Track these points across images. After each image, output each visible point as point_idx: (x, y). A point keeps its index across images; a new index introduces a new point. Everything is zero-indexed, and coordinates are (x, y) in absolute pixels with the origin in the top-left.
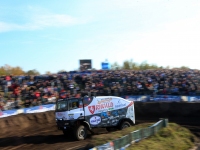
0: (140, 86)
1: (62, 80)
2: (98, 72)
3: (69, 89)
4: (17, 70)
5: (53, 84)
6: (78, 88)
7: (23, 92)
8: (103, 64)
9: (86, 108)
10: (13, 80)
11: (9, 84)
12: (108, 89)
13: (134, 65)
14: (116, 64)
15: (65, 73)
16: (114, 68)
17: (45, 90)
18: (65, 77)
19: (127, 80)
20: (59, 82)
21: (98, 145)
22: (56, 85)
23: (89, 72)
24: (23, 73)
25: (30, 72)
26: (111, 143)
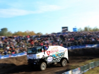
0: (93, 40)
1: (53, 37)
2: (71, 33)
3: (57, 41)
4: (32, 33)
5: (49, 39)
6: (61, 41)
7: (35, 43)
8: (74, 29)
9: (46, 52)
10: (31, 37)
11: (29, 39)
12: (76, 41)
13: (90, 29)
14: (80, 29)
15: (55, 34)
16: (80, 31)
17: (46, 42)
18: (55, 35)
19: (87, 37)
20: (52, 38)
21: (72, 69)
22: (51, 39)
23: (67, 33)
24: (35, 34)
25: (38, 34)
26: (79, 68)
